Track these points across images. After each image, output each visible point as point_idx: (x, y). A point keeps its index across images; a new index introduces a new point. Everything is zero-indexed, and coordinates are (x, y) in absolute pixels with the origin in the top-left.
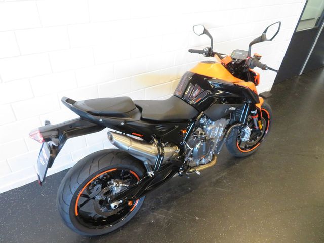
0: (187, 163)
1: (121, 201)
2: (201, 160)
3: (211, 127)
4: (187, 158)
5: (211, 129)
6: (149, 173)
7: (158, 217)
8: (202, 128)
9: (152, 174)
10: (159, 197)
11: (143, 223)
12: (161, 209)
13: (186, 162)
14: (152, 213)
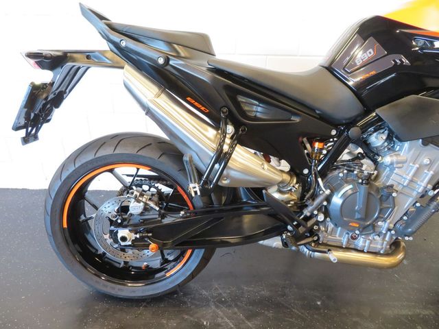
0: (310, 223)
1: (138, 236)
2: (354, 238)
3: (395, 159)
4: (310, 208)
5: (392, 164)
6: (191, 186)
7: (219, 320)
8: (375, 162)
9: (196, 192)
10: (246, 288)
11: (186, 317)
12: (236, 310)
13: (307, 219)
14: (213, 307)
